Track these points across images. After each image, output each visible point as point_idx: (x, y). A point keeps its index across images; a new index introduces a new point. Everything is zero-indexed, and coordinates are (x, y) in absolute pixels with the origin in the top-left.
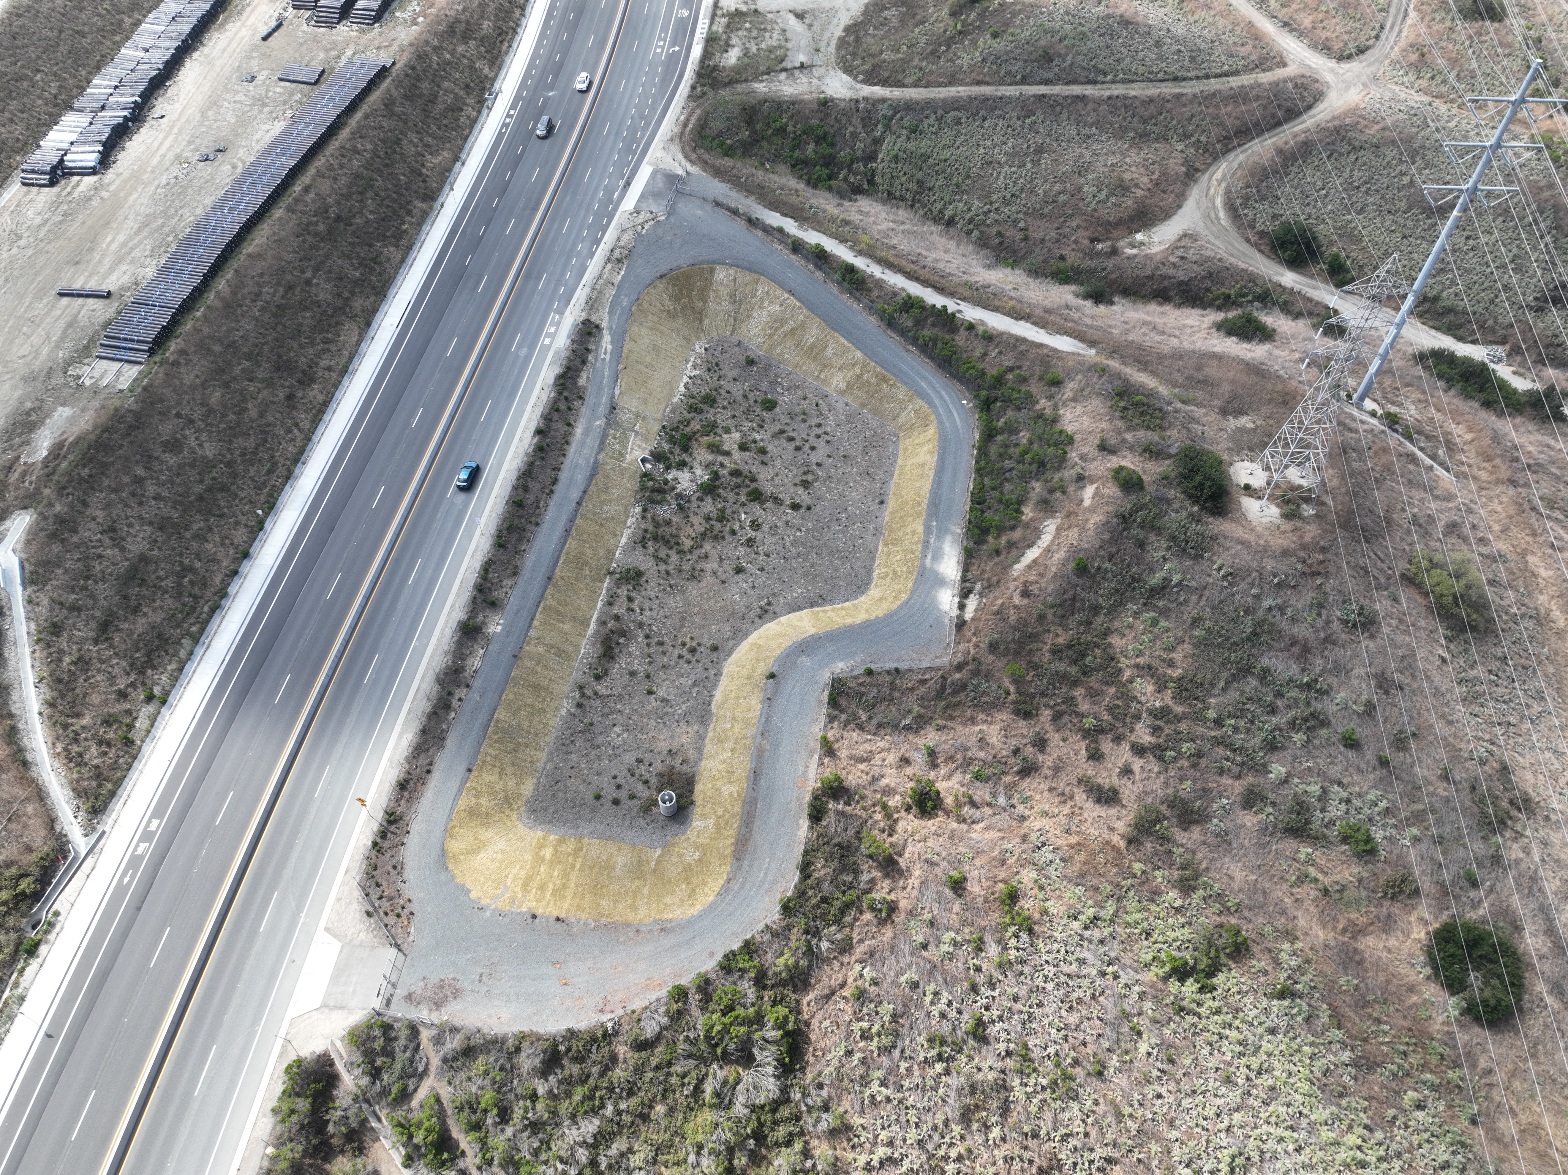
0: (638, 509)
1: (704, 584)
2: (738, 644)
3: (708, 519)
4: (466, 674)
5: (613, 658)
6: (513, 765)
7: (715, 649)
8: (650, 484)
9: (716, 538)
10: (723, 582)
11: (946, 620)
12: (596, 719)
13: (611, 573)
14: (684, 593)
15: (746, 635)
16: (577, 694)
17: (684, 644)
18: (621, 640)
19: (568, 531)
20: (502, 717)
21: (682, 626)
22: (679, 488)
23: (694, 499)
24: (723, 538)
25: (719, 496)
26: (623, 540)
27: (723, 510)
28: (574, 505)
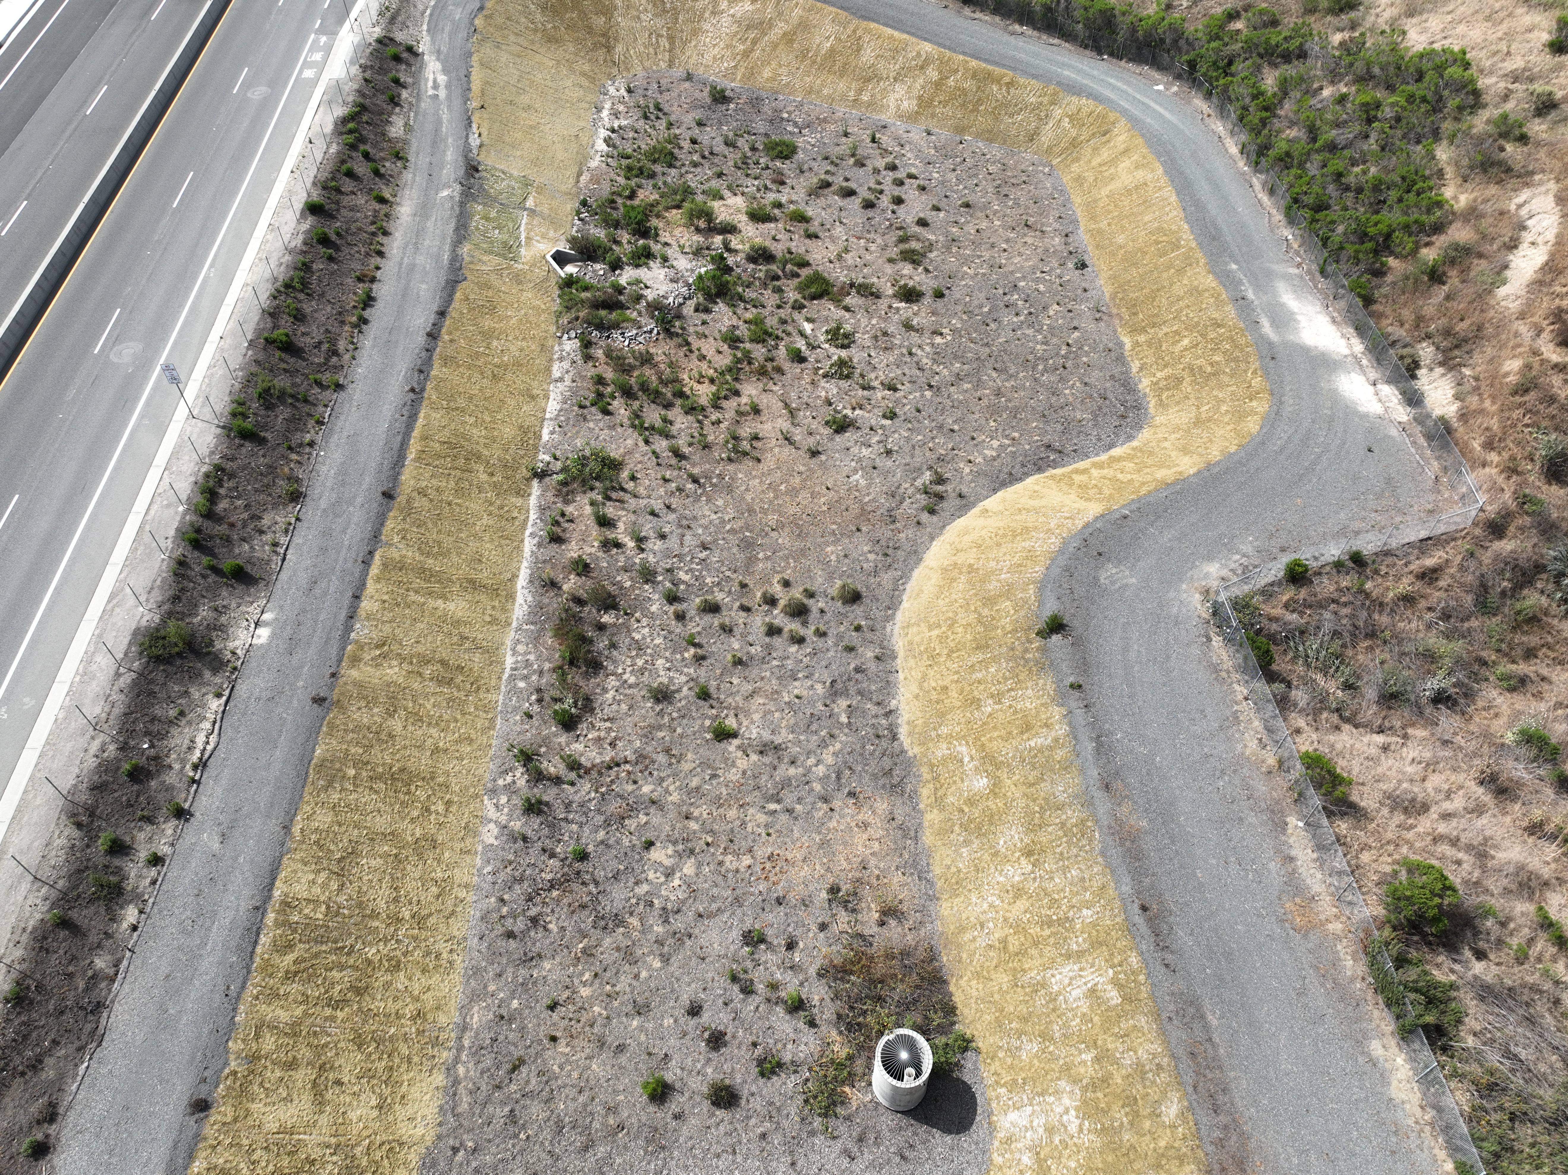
0: (571, 345)
1: (769, 461)
2: (905, 576)
3: (733, 341)
4: (170, 778)
5: (595, 666)
6: (359, 1042)
7: (853, 597)
8: (585, 295)
9: (762, 372)
10: (814, 453)
11: (1394, 432)
12: (590, 839)
13: (541, 475)
14: (730, 489)
15: (916, 555)
16: (520, 777)
17: (772, 601)
18: (606, 619)
19: (416, 393)
20: (300, 890)
21: (751, 561)
22: (650, 295)
23: (688, 309)
24: (779, 370)
25: (741, 298)
26: (553, 406)
27: (757, 322)
28: (421, 339)
